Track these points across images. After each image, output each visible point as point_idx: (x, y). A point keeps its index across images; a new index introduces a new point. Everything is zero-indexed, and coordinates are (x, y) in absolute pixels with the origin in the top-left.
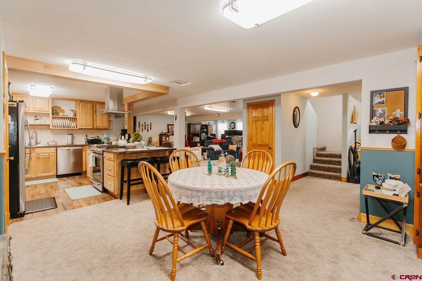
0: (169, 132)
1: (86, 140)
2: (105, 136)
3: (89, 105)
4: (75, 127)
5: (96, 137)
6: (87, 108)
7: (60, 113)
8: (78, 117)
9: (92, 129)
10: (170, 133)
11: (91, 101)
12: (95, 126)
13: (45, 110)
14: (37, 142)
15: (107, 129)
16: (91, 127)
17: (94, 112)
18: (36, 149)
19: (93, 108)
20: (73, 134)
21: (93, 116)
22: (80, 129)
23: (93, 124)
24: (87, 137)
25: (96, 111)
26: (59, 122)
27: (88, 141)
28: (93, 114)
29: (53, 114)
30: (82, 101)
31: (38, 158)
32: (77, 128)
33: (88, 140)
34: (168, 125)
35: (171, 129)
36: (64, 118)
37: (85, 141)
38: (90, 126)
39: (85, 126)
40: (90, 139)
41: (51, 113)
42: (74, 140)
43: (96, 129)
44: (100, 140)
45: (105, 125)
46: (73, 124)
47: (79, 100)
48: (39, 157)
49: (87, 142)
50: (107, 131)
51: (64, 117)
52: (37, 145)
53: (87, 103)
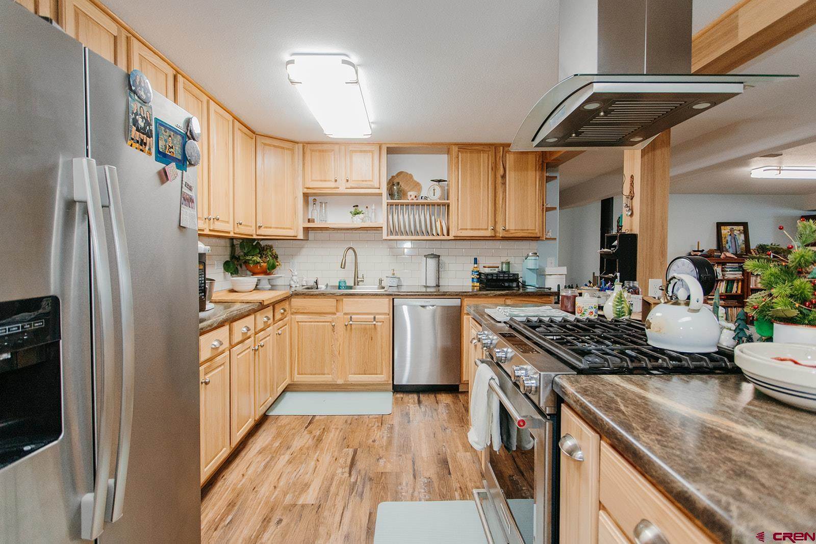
0: (720, 247)
1: (476, 276)
2: (531, 263)
3: (484, 157)
4: (445, 232)
5: (504, 265)
6: (480, 168)
7: (410, 191)
8: (452, 201)
9: (493, 238)
10: (727, 251)
11: (490, 145)
12: (500, 228)
13: (369, 183)
14: (357, 277)
15: (537, 239)
16: (489, 233)
17: (499, 180)
18: (344, 299)
19: (495, 168)
20: (439, 256)
21: (495, 196)
22: (457, 239)
23: (495, 222)
24: (476, 265)
25: (504, 177)
26: (405, 218)
27: (480, 277)
28: (495, 188)
29: (391, 195)
30: (464, 147)
31: (349, 327)
32: (451, 237)
33: (480, 274)
34: (719, 225)
35: (729, 238)
36: (418, 205)
37: (473, 278)
38: (487, 229)
39: (472, 229)
40: (487, 271)
41: (384, 190)
42: (442, 275)
43: (504, 239)
44: (515, 278)
45: (531, 225)
46: (440, 224)
47: (456, 144)
48: (351, 324)
49: (477, 282)
50: (534, 245)
51: (417, 201)
52: (358, 285)
53: (479, 151)
